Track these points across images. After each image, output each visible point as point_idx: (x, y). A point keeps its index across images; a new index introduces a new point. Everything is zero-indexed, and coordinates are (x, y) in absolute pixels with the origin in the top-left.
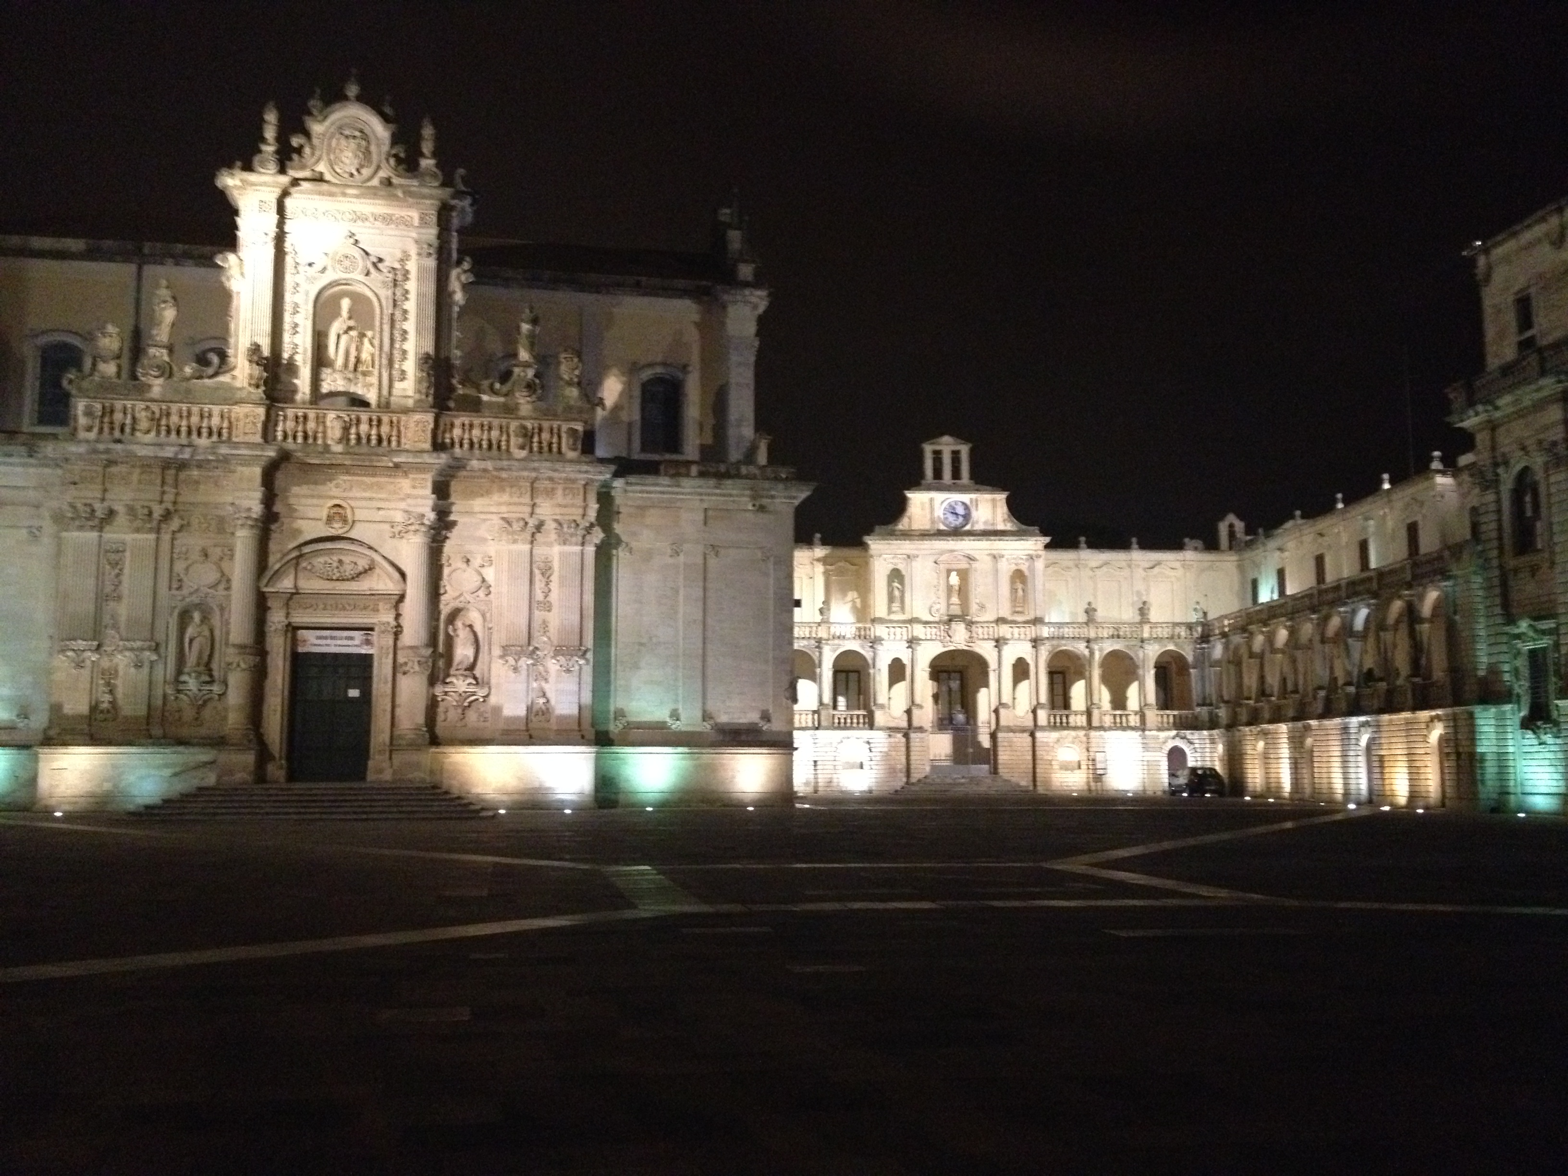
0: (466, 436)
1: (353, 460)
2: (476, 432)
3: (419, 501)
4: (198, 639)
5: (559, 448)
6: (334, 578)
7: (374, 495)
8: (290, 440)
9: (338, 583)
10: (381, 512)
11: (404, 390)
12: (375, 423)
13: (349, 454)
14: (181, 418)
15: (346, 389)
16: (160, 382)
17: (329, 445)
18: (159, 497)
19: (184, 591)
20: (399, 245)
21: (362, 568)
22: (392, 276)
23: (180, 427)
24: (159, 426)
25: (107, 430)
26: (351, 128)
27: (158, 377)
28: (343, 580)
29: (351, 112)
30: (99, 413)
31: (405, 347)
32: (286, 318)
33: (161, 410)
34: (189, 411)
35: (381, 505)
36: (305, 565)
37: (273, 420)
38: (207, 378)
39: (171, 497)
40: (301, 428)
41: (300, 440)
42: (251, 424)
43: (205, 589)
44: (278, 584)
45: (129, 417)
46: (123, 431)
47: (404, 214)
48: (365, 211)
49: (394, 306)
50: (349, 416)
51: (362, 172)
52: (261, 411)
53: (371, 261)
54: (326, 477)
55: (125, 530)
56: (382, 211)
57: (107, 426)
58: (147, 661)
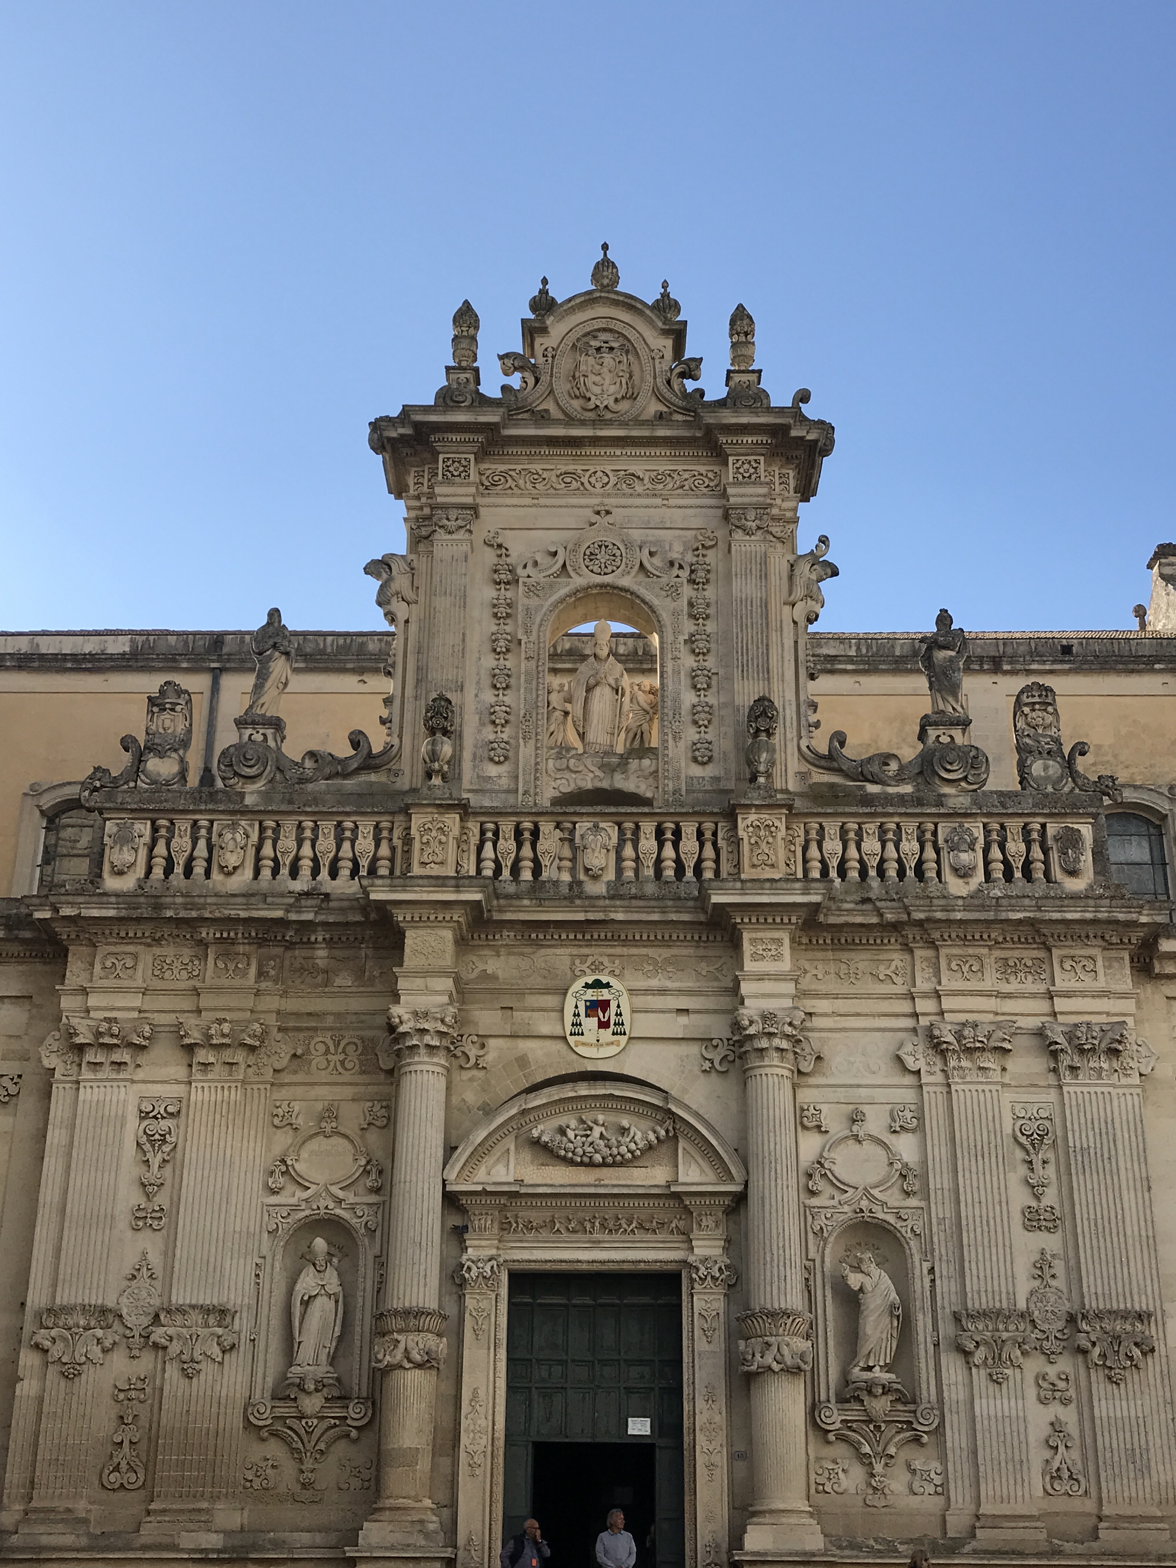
0: (853, 852)
1: (628, 909)
2: (871, 845)
3: (768, 987)
4: (319, 1298)
5: (1047, 874)
6: (598, 1158)
7: (669, 984)
8: (506, 873)
9: (605, 1172)
10: (683, 1020)
11: (716, 779)
12: (669, 835)
13: (621, 897)
14: (300, 842)
15: (605, 785)
16: (259, 785)
17: (580, 883)
18: (249, 1002)
19: (291, 1196)
20: (696, 523)
21: (652, 1137)
22: (685, 574)
23: (297, 859)
24: (258, 859)
25: (158, 872)
26: (603, 336)
27: (252, 778)
28: (614, 1164)
29: (602, 311)
30: (147, 839)
31: (712, 700)
32: (489, 661)
33: (262, 829)
34: (315, 829)
35: (684, 1002)
36: (535, 1133)
37: (475, 840)
38: (346, 776)
39: (272, 1003)
40: (527, 851)
41: (527, 875)
42: (434, 844)
43: (335, 1190)
44: (481, 1175)
45: (202, 844)
46: (188, 872)
47: (702, 469)
48: (632, 469)
49: (689, 626)
50: (619, 825)
51: (624, 406)
52: (452, 820)
53: (646, 552)
54: (575, 951)
55: (180, 1072)
56: (664, 467)
57: (159, 863)
58: (216, 1351)
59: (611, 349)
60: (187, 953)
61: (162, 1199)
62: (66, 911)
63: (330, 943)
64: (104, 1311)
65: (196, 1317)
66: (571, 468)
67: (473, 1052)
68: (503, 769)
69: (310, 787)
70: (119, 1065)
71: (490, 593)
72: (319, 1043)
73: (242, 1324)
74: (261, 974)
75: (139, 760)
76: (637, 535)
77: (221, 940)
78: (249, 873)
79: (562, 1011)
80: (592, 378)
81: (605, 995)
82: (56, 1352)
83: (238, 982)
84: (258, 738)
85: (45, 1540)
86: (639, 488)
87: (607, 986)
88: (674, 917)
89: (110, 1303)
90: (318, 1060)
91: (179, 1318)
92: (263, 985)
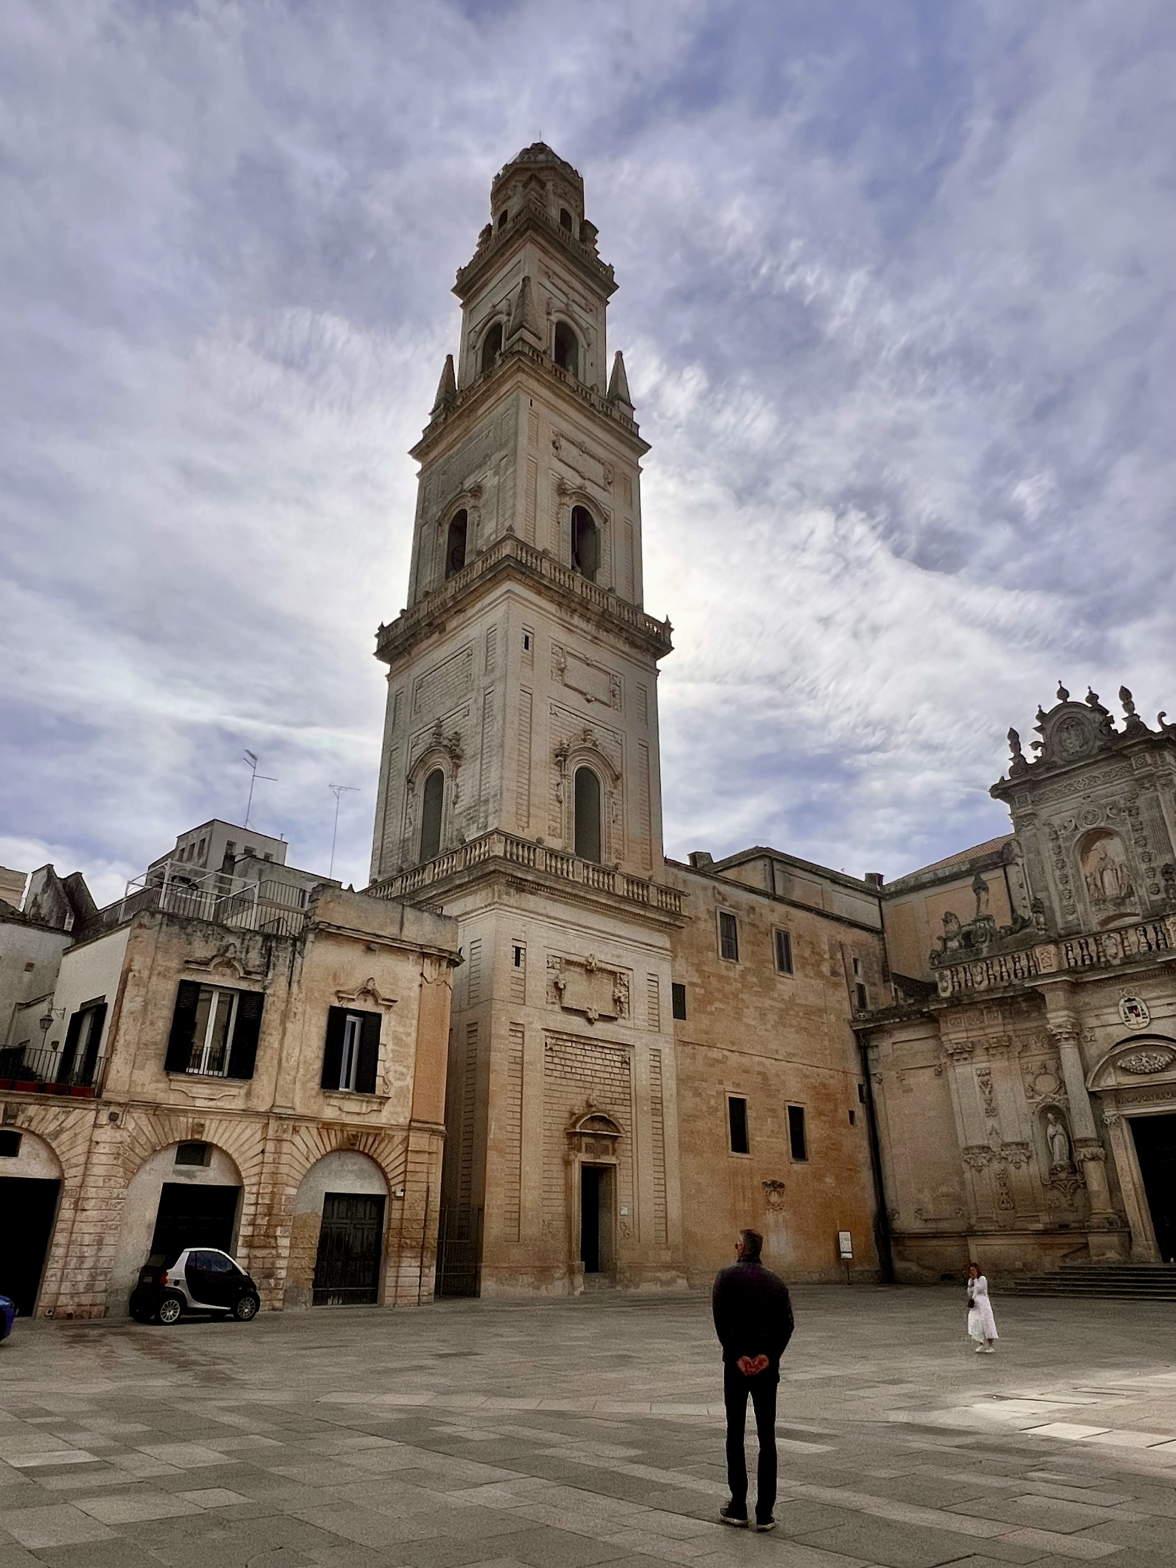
1: (1132, 967)
4: (1056, 1136)
6: (1147, 1071)
7: (1160, 994)
8: (1080, 963)
9: (1152, 1076)
10: (1171, 1008)
11: (1164, 899)
12: (1141, 932)
13: (1126, 964)
14: (1001, 966)
15: (1117, 912)
16: (986, 944)
17: (1108, 961)
18: (1002, 1029)
19: (1038, 1099)
20: (1126, 789)
21: (1167, 1059)
22: (1126, 814)
23: (1002, 973)
24: (988, 976)
25: (957, 988)
26: (1068, 721)
27: (984, 942)
28: (1155, 1072)
29: (1066, 710)
30: (950, 977)
31: (1153, 865)
32: (1058, 873)
33: (987, 965)
34: (1005, 960)
35: (1169, 1001)
36: (1119, 1064)
37: (1064, 952)
38: (1017, 932)
39: (1010, 1027)
40: (1085, 952)
41: (1087, 962)
42: (1046, 959)
43: (1051, 1095)
44: (1102, 1084)
45: (968, 974)
46: (967, 985)
47: (1124, 764)
48: (1094, 775)
49: (1134, 836)
50: (1120, 933)
51: (1085, 747)
52: (1052, 948)
53: (1108, 809)
54: (1118, 987)
55: (985, 1058)
56: (1108, 769)
57: (956, 984)
58: (1024, 1158)
59: (1072, 726)
60: (977, 1013)
61: (993, 1105)
62: (932, 1008)
63: (1024, 1001)
64: (983, 1147)
65: (1014, 1147)
66: (1069, 782)
67: (1088, 1035)
68: (1075, 915)
69: (1005, 940)
70: (966, 1059)
71: (1051, 845)
72: (1032, 1040)
73: (1032, 1147)
74: (1004, 1018)
75: (945, 944)
76: (1103, 802)
77: (986, 1008)
78: (986, 982)
79: (1118, 1013)
80: (1069, 741)
81: (1134, 1003)
82: (972, 1162)
83: (995, 1022)
84: (982, 925)
85: (985, 1228)
86: (1099, 782)
87: (1134, 1000)
88: (1151, 967)
89: (986, 1143)
90: (1034, 1047)
91: (1009, 1148)
92: (1006, 1021)
